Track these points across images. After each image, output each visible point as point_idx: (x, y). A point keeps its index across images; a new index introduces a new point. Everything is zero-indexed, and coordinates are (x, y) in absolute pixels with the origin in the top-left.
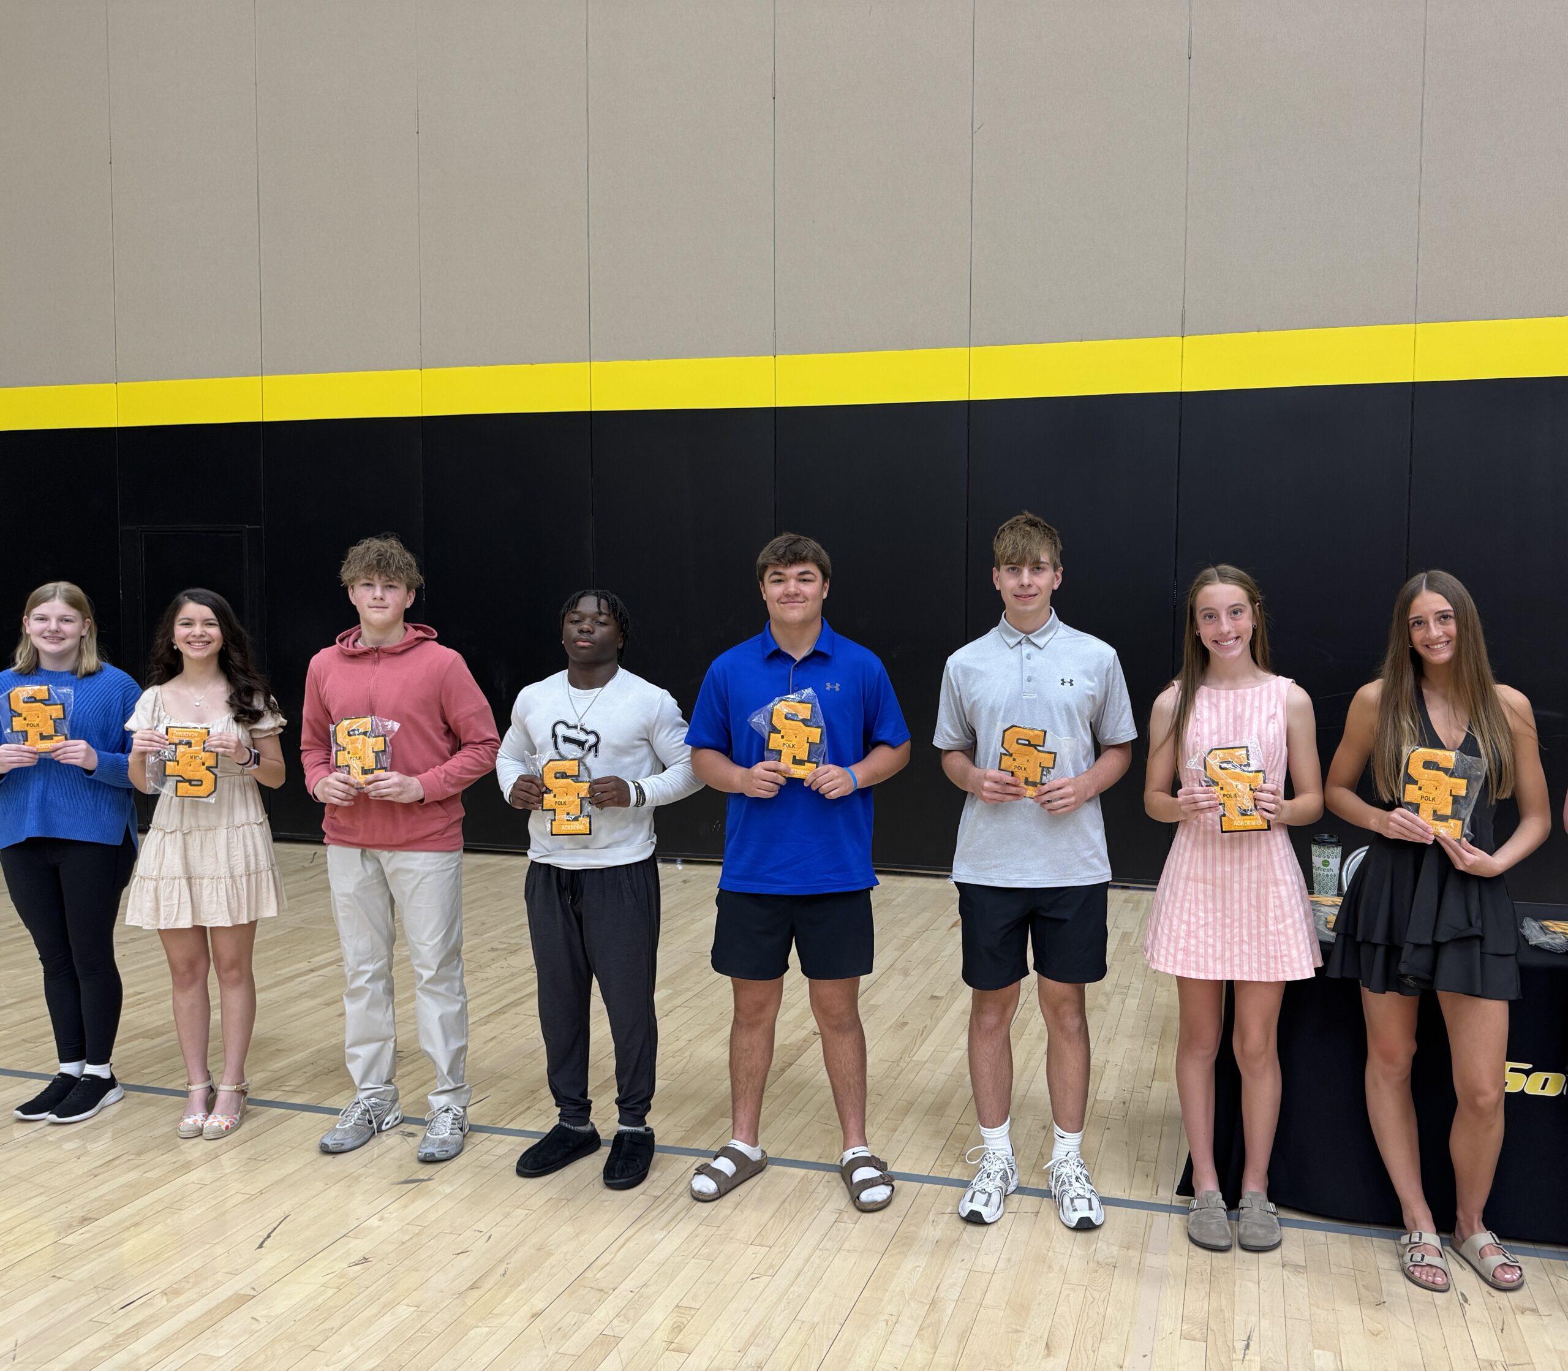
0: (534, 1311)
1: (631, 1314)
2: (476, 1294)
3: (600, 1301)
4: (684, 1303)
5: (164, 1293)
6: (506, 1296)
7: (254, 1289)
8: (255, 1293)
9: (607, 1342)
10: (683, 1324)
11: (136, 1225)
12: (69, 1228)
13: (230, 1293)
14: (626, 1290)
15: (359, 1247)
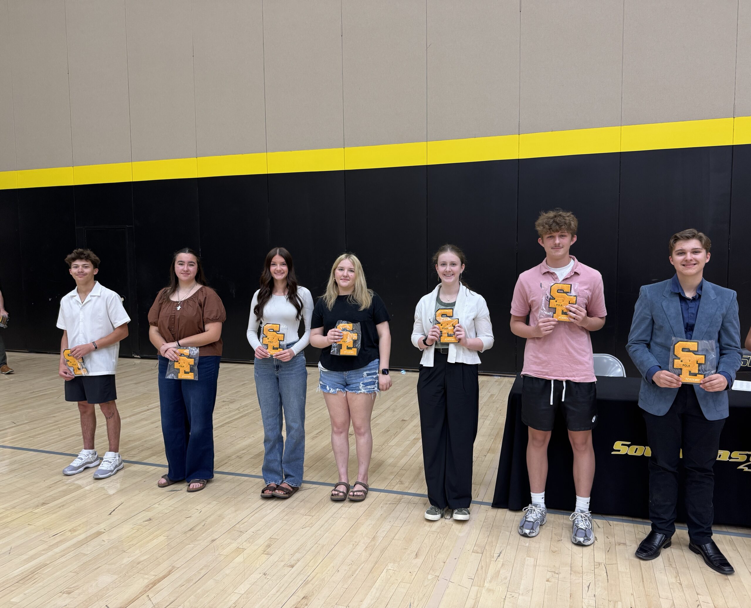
0: (213, 539)
1: (251, 540)
2: (192, 532)
3: (239, 536)
4: (273, 537)
5: (70, 531)
6: (203, 534)
7: (105, 530)
8: (105, 531)
9: (239, 550)
10: (271, 544)
11: (63, 506)
12: (37, 506)
13: (95, 531)
14: (251, 532)
15: (149, 515)
